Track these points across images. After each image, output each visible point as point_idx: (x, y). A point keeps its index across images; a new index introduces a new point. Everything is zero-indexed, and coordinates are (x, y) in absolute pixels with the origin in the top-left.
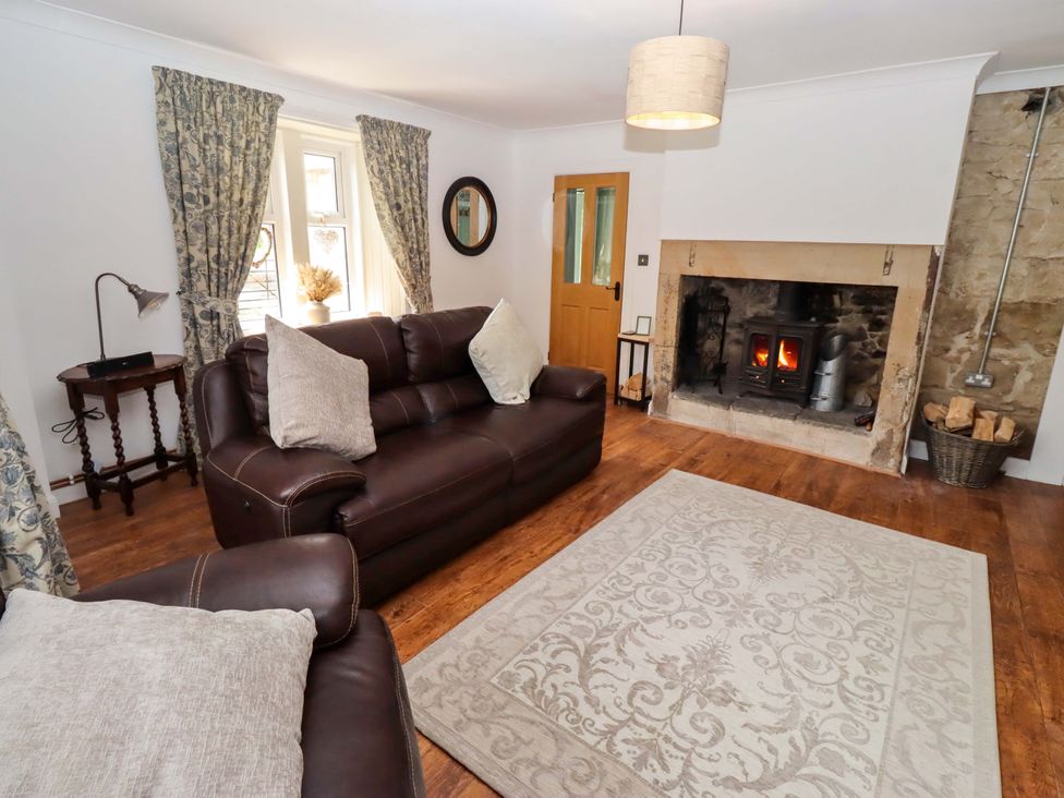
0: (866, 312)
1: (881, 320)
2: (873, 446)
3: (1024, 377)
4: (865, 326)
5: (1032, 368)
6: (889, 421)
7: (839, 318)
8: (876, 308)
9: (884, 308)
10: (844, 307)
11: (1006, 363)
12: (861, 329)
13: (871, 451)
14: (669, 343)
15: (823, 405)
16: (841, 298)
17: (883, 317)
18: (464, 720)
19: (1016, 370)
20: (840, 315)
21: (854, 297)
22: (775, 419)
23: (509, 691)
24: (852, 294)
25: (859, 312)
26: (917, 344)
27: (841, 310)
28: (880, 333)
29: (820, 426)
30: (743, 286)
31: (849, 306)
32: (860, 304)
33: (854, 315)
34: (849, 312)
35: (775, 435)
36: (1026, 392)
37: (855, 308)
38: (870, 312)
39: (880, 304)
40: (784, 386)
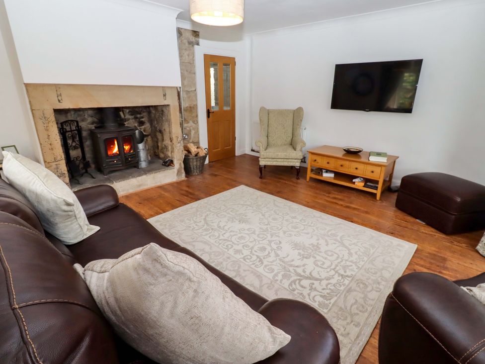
0: (136, 118)
1: (142, 121)
2: (176, 172)
3: (193, 132)
4: (136, 125)
5: (194, 129)
6: (179, 160)
7: (125, 123)
8: (138, 116)
9: (142, 115)
10: (126, 117)
11: (188, 129)
12: (135, 126)
13: (176, 175)
14: (59, 158)
15: (143, 164)
16: (123, 113)
17: (143, 119)
18: (352, 324)
19: (191, 131)
20: (125, 122)
21: (129, 112)
22: (138, 178)
23: (331, 305)
24: (128, 111)
25: (133, 119)
26: (181, 127)
27: (125, 119)
28: (143, 127)
29: (157, 172)
30: (67, 113)
31: (128, 116)
32: (132, 115)
33: (131, 121)
34: (129, 120)
35: (140, 186)
36: (194, 137)
37: (130, 117)
38: (137, 118)
39: (140, 114)
40: (131, 161)
